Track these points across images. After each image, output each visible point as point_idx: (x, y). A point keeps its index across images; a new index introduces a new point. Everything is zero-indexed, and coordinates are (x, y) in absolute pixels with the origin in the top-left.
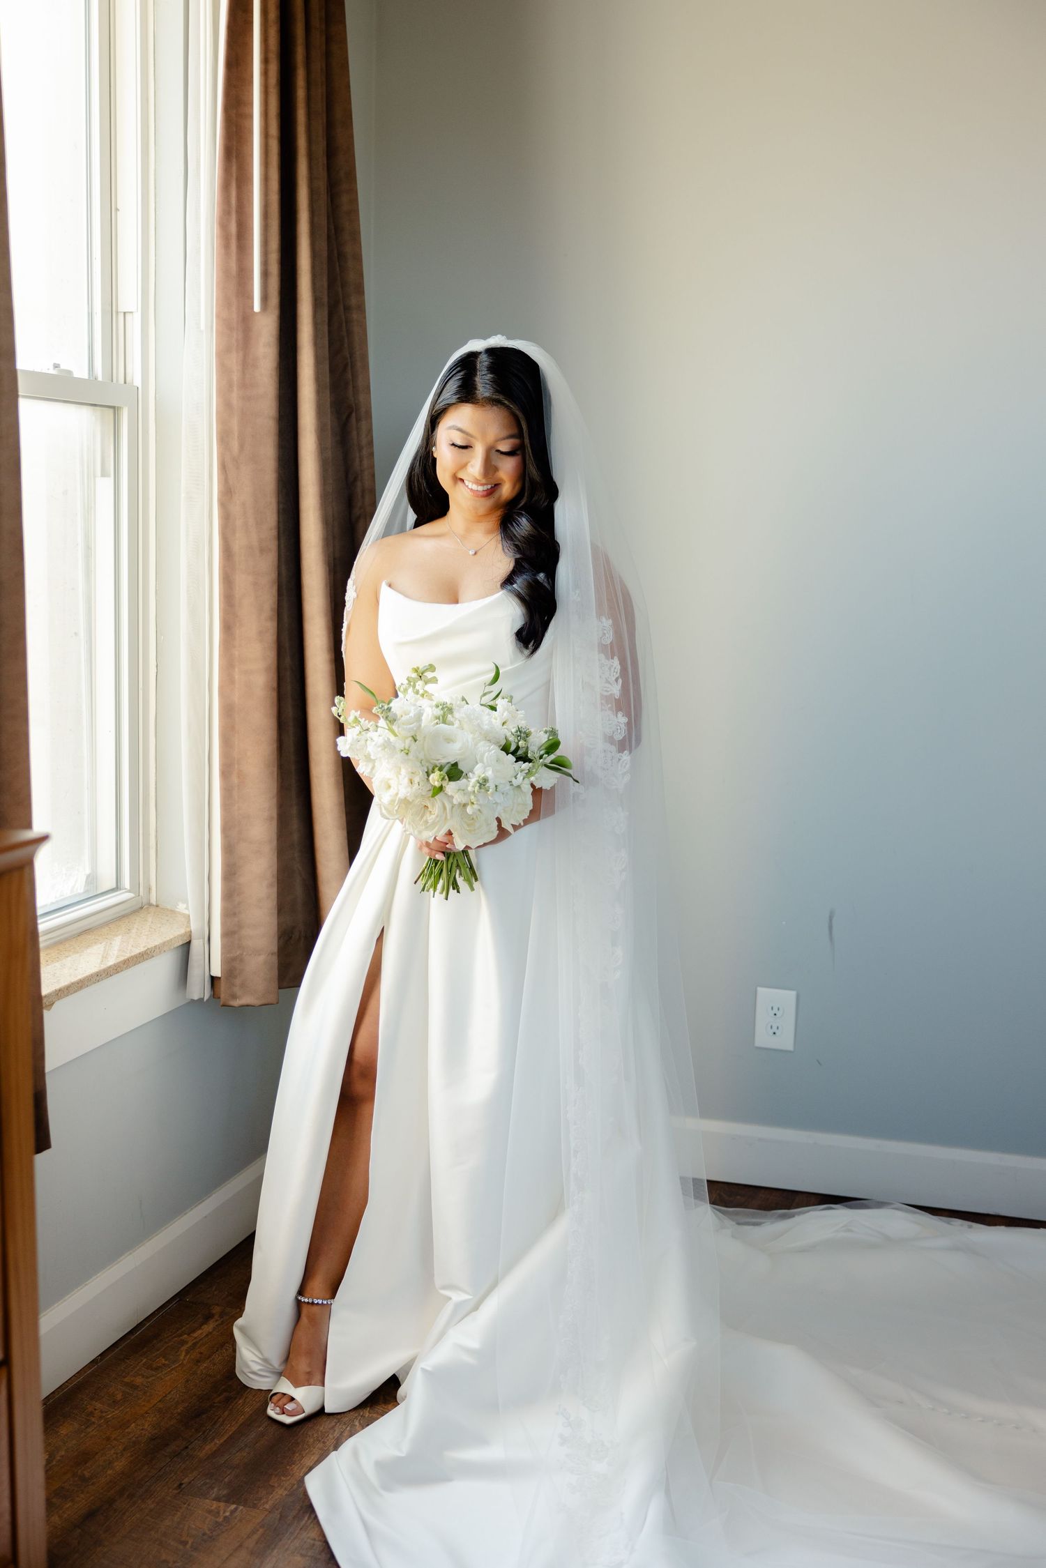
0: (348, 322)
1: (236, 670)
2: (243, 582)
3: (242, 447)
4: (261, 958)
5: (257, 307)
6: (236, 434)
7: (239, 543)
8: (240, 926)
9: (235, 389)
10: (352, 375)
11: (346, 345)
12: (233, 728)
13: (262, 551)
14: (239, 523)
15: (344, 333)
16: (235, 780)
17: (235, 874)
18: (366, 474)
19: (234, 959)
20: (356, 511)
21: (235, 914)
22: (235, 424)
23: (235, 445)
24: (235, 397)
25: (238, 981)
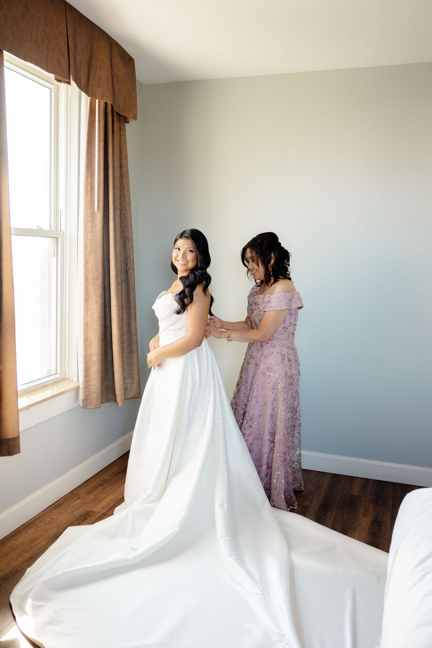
0: (126, 214)
1: (89, 312)
2: (91, 287)
3: (91, 249)
4: (95, 395)
5: (96, 210)
6: (89, 246)
7: (90, 276)
8: (89, 385)
9: (89, 233)
10: (127, 229)
11: (125, 220)
12: (88, 329)
13: (97, 278)
14: (90, 271)
15: (125, 216)
16: (88, 344)
17: (88, 370)
18: (131, 257)
19: (87, 395)
20: (128, 267)
21: (88, 382)
22: (89, 243)
23: (89, 249)
24: (89, 235)
25: (89, 401)
